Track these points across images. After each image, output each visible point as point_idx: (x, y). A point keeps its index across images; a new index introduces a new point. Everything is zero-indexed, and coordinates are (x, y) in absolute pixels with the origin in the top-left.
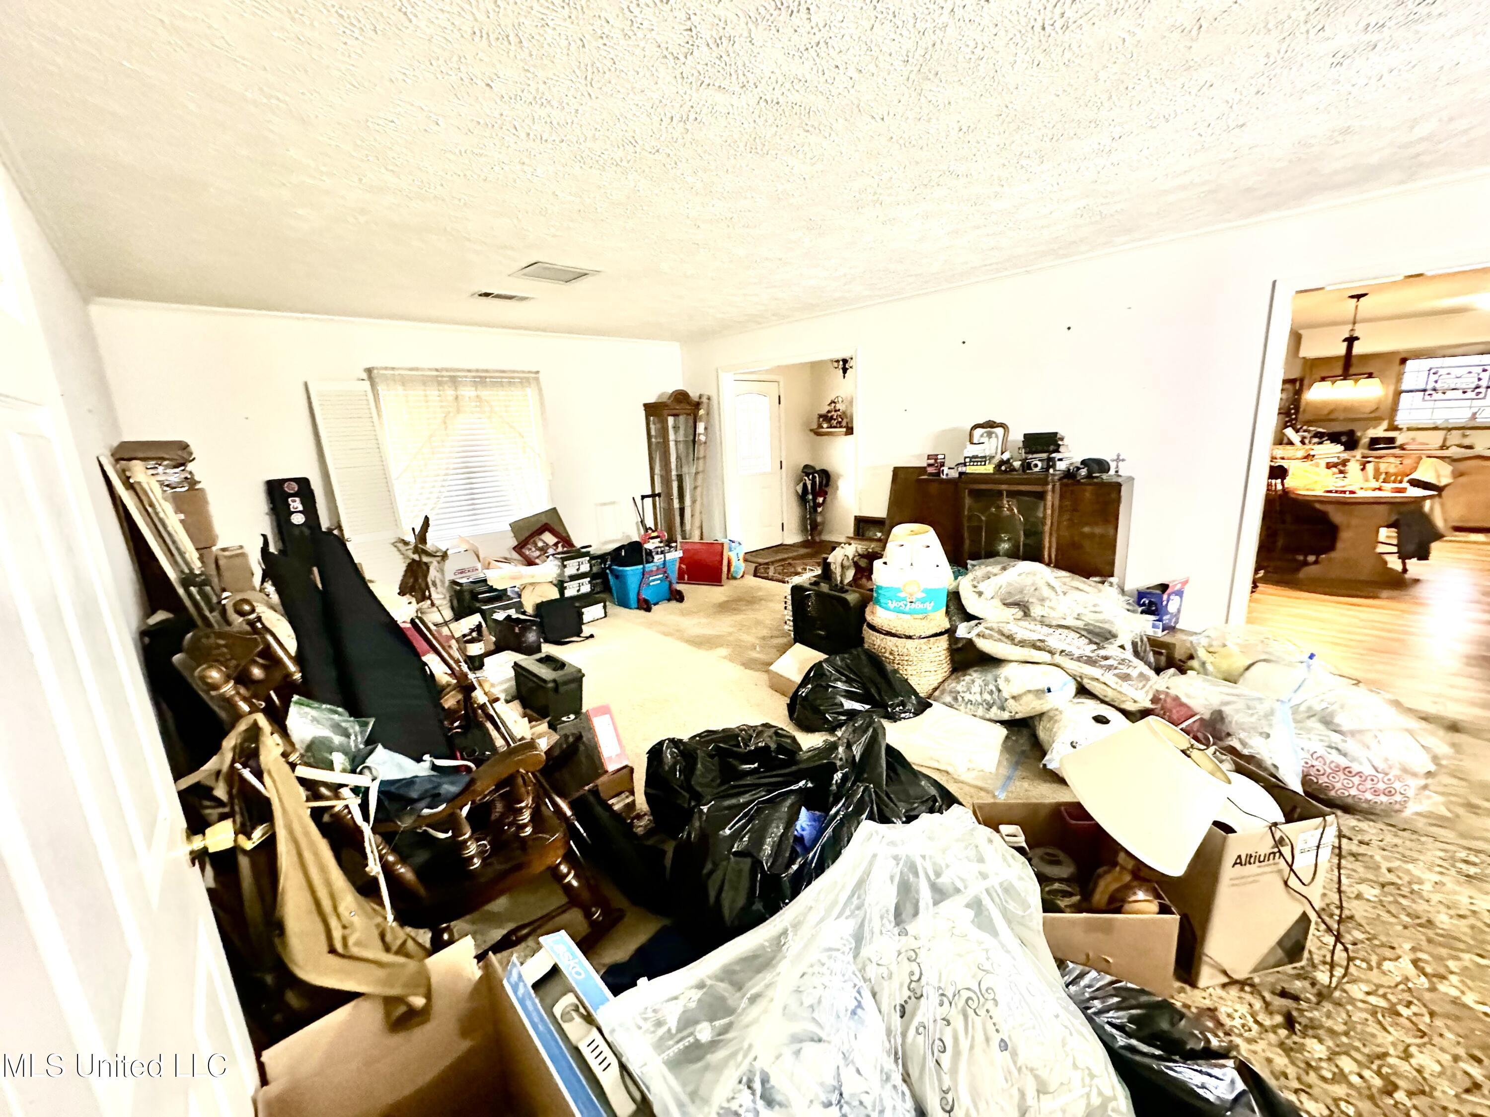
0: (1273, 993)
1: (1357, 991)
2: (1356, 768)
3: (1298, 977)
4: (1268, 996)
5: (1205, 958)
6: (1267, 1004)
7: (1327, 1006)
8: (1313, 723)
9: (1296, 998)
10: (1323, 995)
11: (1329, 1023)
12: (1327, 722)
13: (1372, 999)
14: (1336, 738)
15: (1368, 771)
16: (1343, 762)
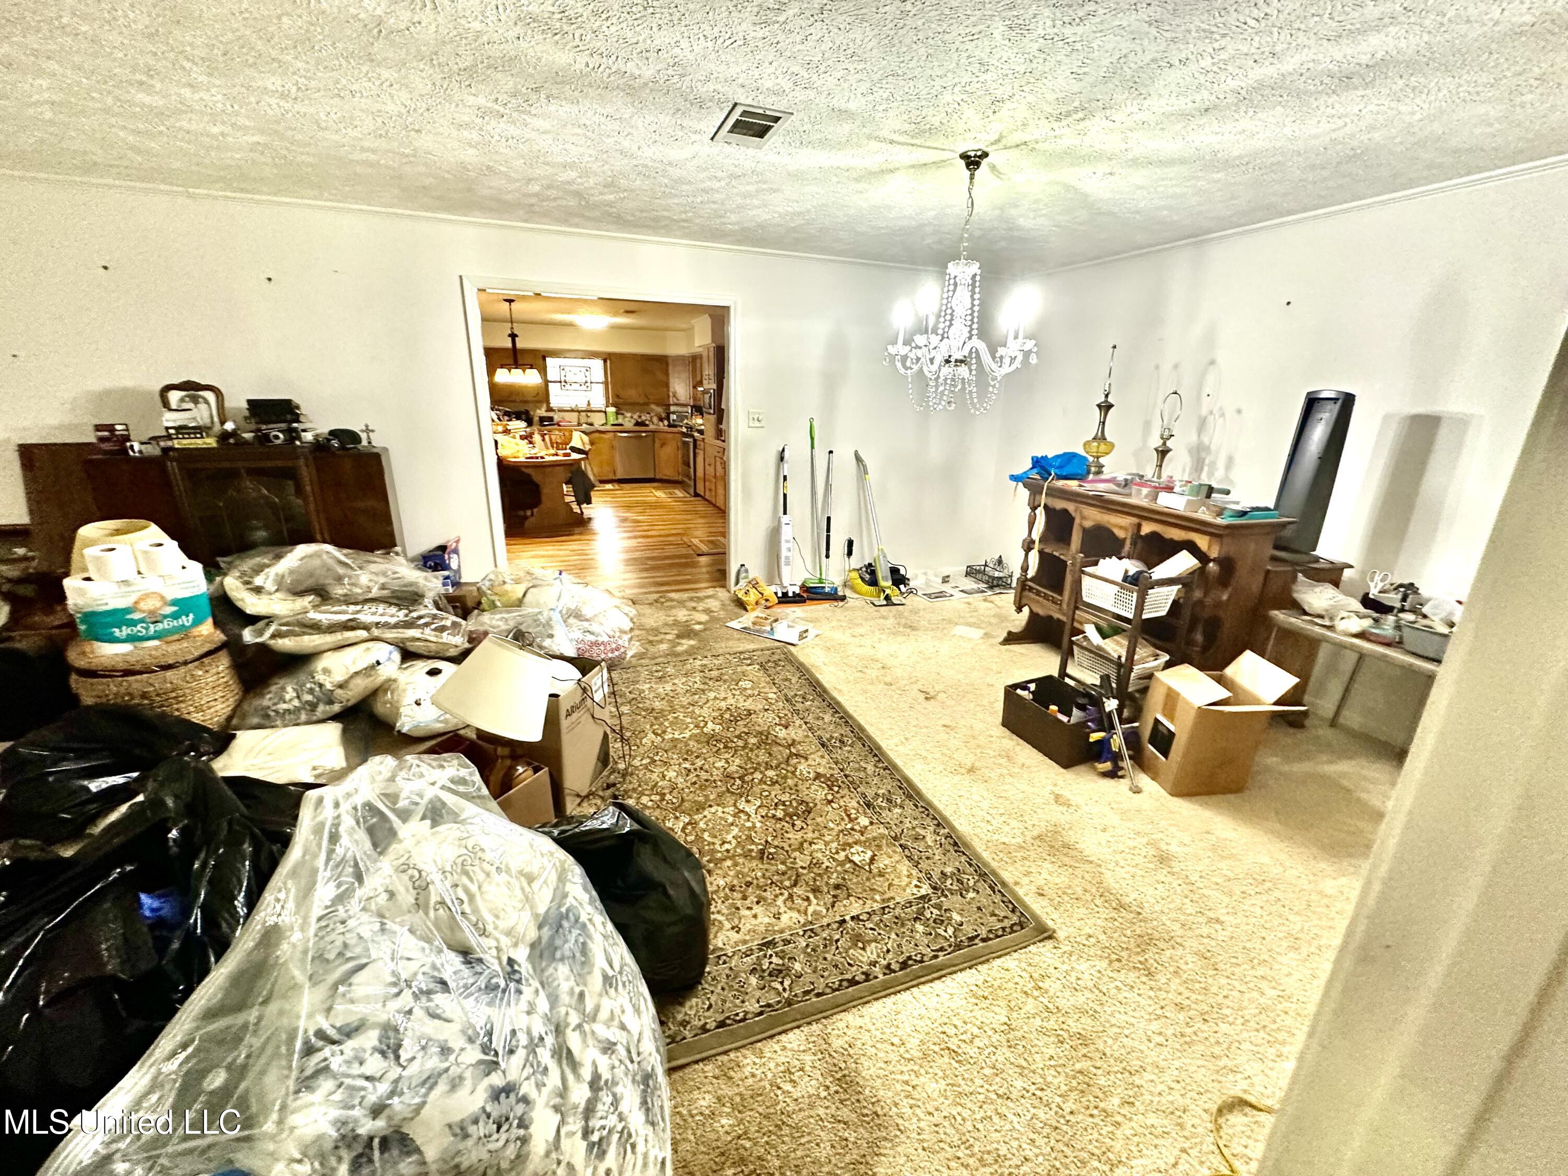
0: (604, 790)
1: (636, 762)
2: (600, 639)
3: (611, 774)
4: (601, 793)
5: (567, 791)
6: (602, 798)
7: (628, 778)
8: (572, 621)
9: (614, 785)
10: (625, 774)
11: (631, 787)
12: (578, 616)
13: (644, 762)
14: (586, 624)
15: (606, 639)
16: (592, 638)
